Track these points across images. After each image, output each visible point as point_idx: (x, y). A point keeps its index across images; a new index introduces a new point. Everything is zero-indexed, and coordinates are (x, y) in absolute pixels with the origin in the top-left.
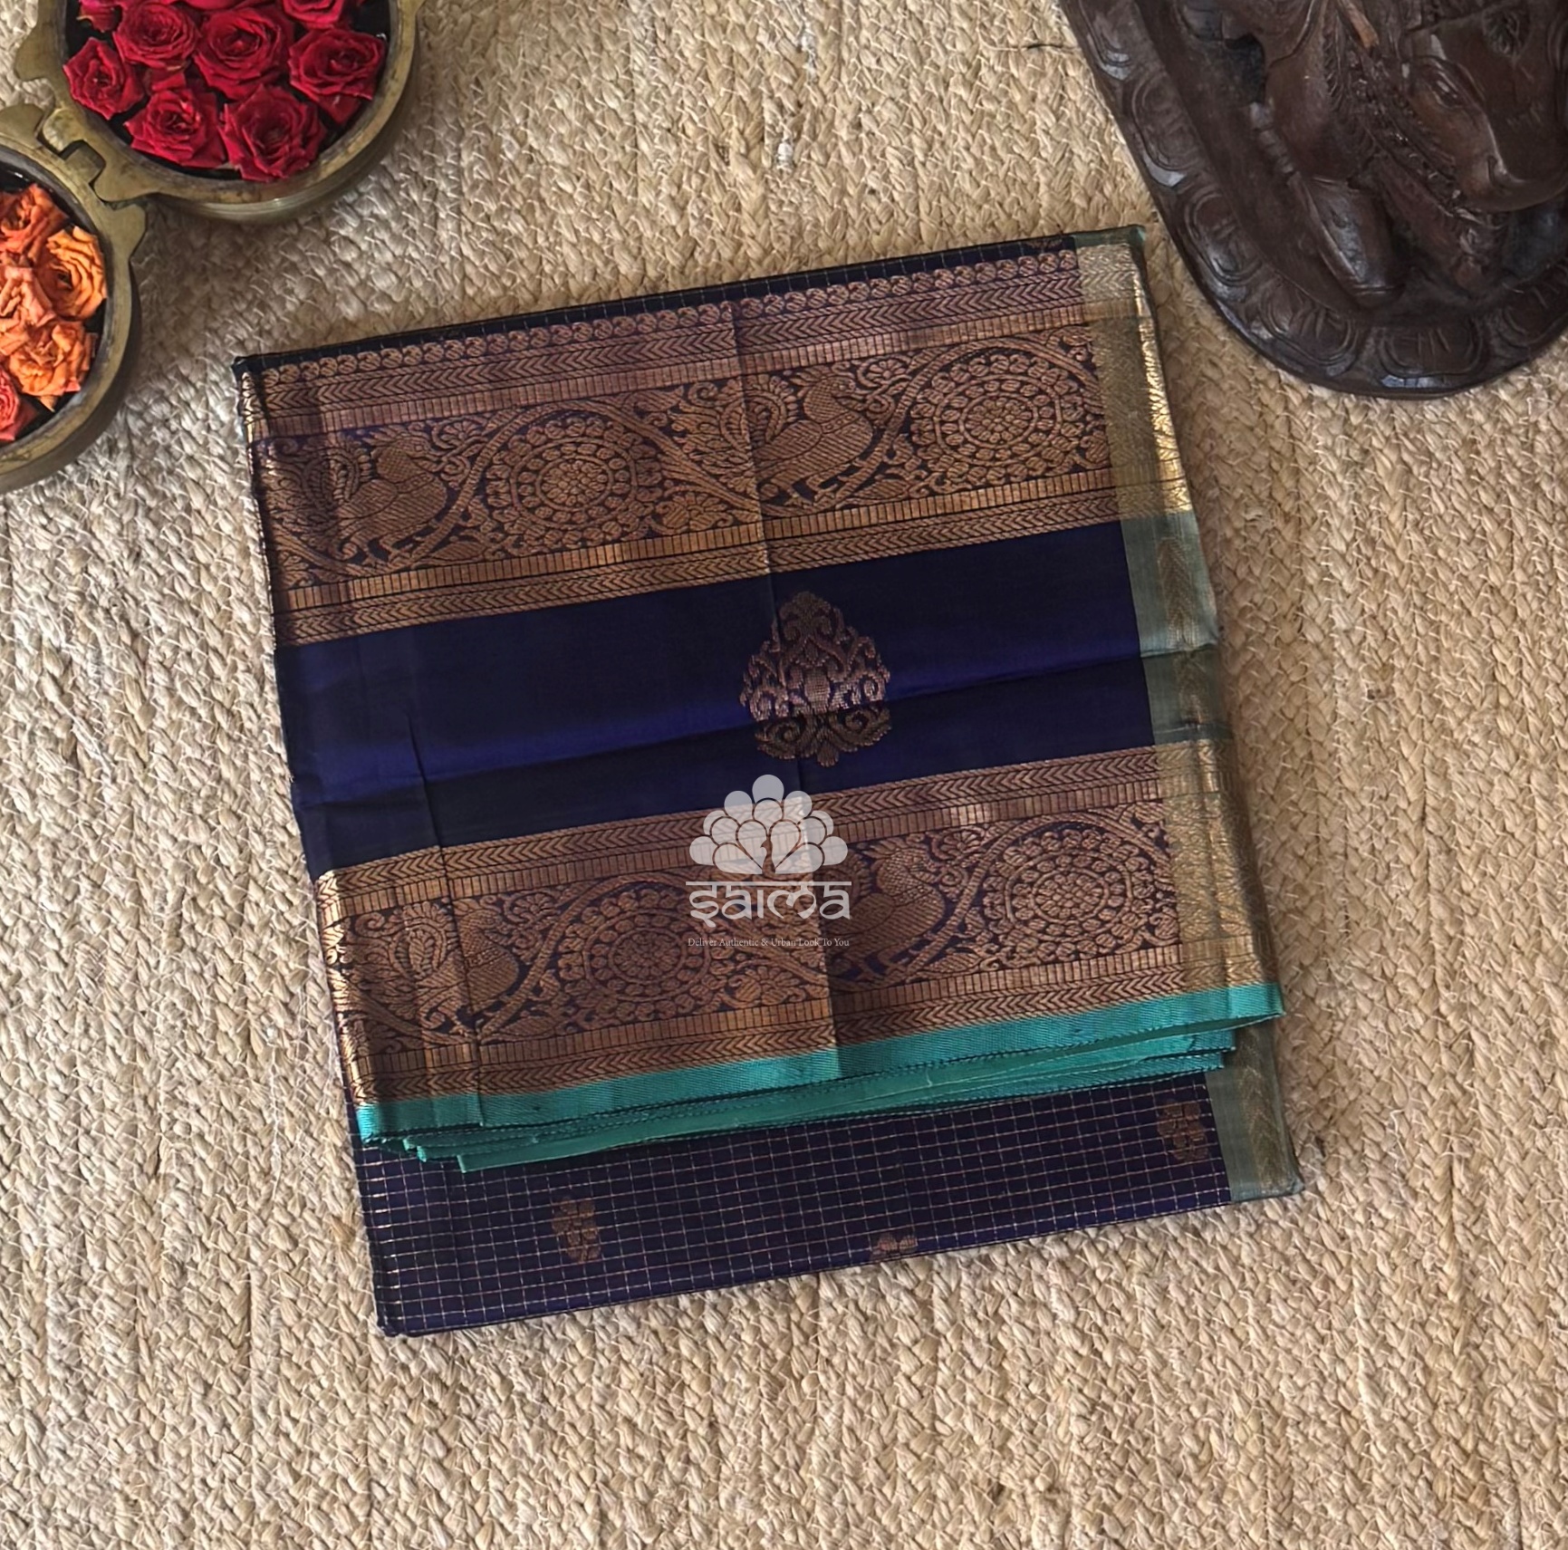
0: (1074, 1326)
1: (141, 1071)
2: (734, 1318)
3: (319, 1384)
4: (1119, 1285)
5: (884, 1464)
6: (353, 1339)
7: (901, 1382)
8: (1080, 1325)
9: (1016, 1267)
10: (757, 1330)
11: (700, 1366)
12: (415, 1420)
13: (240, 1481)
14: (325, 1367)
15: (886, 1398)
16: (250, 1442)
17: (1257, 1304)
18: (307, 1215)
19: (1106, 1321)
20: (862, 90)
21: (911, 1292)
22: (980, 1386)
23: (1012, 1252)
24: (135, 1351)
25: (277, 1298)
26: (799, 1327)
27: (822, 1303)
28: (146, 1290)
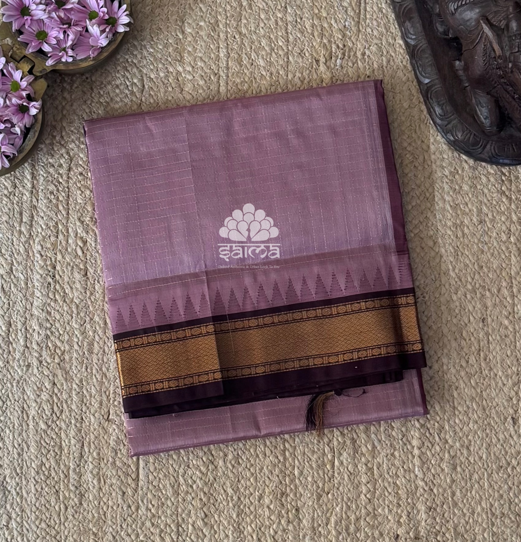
0: (423, 480)
1: (104, 383)
2: (305, 472)
3: (162, 492)
4: (439, 466)
6: (174, 477)
7: (363, 496)
8: (425, 479)
9: (403, 458)
10: (313, 477)
11: (293, 488)
12: (195, 505)
13: (133, 526)
14: (164, 487)
15: (358, 502)
16: (138, 513)
17: (488, 474)
19: (435, 479)
20: (366, 41)
21: (366, 465)
22: (391, 499)
23: (402, 452)
24: (99, 480)
25: (149, 462)
26: (327, 475)
27: (336, 468)
28: (103, 459)
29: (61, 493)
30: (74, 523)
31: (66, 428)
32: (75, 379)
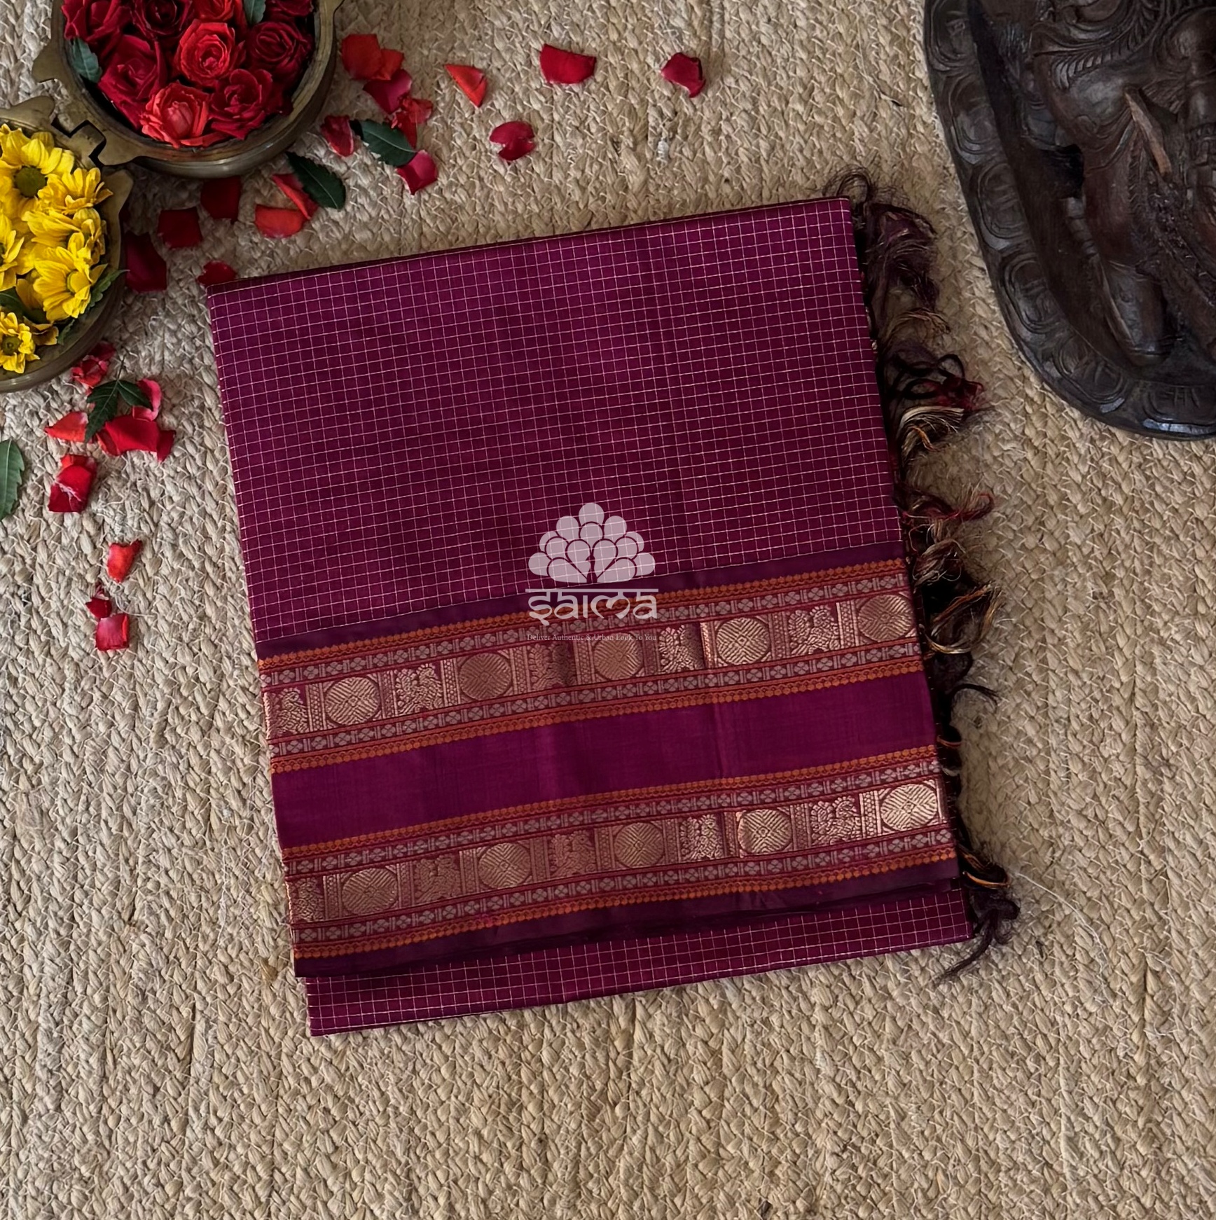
0: (833, 1080)
1: (126, 840)
2: (565, 1054)
4: (871, 1050)
5: (676, 1180)
6: (270, 1057)
7: (693, 1114)
8: (838, 1079)
9: (789, 1030)
10: (582, 1066)
11: (536, 1091)
12: (312, 1122)
13: (173, 1166)
14: (246, 1078)
15: (683, 1127)
16: (184, 1135)
17: (981, 1070)
18: (242, 956)
19: (859, 1079)
20: (724, 104)
21: (706, 1043)
22: (756, 1123)
23: (787, 1017)
24: (103, 1059)
25: (215, 1021)
26: (615, 1064)
27: (635, 1045)
28: (115, 1011)
29: (16, 1084)
30: (40, 1152)
31: (35, 938)
32: (60, 827)
